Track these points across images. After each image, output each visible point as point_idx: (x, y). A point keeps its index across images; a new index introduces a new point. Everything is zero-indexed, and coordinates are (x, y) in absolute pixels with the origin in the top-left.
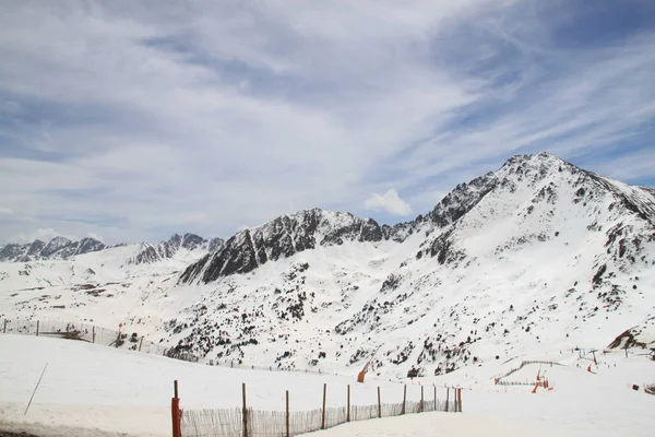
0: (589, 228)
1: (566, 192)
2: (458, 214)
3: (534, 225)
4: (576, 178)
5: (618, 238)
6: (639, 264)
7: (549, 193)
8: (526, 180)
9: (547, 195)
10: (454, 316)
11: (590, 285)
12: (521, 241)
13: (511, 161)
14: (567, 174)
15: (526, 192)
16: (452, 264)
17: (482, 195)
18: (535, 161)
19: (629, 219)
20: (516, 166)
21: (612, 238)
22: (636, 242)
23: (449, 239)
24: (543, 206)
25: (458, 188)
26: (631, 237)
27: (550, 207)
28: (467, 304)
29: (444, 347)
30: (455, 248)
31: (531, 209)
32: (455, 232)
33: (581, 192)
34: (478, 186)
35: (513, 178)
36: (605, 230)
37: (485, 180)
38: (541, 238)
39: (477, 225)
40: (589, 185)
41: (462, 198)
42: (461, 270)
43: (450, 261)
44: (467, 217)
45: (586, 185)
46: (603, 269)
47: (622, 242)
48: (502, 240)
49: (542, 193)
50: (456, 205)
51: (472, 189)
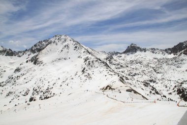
0: (79, 57)
1: (72, 47)
2: (39, 50)
3: (63, 55)
4: (74, 43)
5: (88, 61)
6: (93, 68)
7: (67, 46)
8: (60, 42)
9: (67, 47)
10: (41, 81)
11: (81, 73)
12: (59, 59)
13: (56, 36)
14: (72, 42)
15: (60, 46)
16: (39, 65)
17: (47, 45)
18: (63, 37)
19: (90, 56)
20: (57, 38)
21: (86, 60)
22: (93, 62)
23: (38, 57)
24: (65, 50)
25: (39, 42)
26: (91, 60)
27: (67, 50)
28: (45, 77)
29: (41, 90)
30: (40, 60)
31: (62, 50)
32: (39, 55)
33: (76, 47)
34: (46, 42)
35: (57, 41)
36: (83, 58)
37: (48, 41)
38: (65, 59)
39: (46, 54)
40: (78, 46)
41: (41, 45)
42: (41, 67)
43: (38, 64)
44: (43, 51)
45: (77, 46)
46: (85, 68)
47: (89, 62)
48: (54, 59)
49: (65, 46)
50: (38, 47)
51: (44, 43)
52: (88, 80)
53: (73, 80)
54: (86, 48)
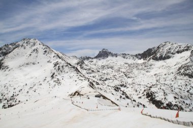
0: (48, 62)
1: (41, 51)
2: (5, 54)
3: (31, 60)
4: (44, 47)
5: (58, 66)
6: (63, 73)
7: (36, 50)
8: (29, 46)
9: (36, 51)
10: (6, 87)
11: (50, 78)
12: (27, 64)
13: (24, 39)
14: (42, 46)
15: (29, 50)
16: (4, 70)
17: (14, 49)
18: (32, 40)
19: (60, 61)
20: (26, 42)
21: (55, 65)
22: (62, 67)
23: (3, 62)
24: (34, 54)
25: (5, 45)
26: (61, 65)
27: (37, 55)
28: (10, 83)
29: (4, 98)
30: (5, 64)
31: (30, 55)
32: (5, 60)
33: (46, 51)
34: (13, 46)
35: (25, 45)
36: (52, 63)
37: (15, 44)
38: (34, 64)
39: (13, 58)
40: (48, 50)
41: (7, 49)
42: (7, 72)
43: (3, 69)
44: (9, 55)
45: (47, 50)
46: (54, 74)
47: (59, 67)
48: (22, 63)
49: (34, 50)
50: (4, 51)
51: (10, 46)
52: (57, 86)
53: (41, 86)
54: (57, 52)
